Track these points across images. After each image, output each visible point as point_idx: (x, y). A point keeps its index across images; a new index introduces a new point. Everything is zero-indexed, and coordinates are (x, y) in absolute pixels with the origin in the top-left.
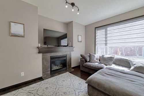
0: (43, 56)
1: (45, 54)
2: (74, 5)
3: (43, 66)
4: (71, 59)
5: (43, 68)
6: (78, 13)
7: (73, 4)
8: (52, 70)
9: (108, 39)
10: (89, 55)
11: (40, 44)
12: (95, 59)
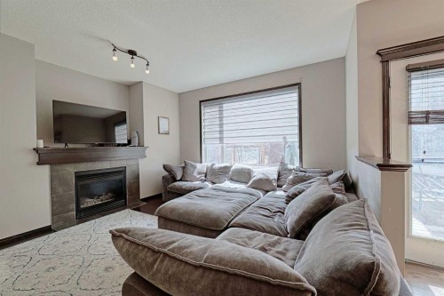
0: (51, 171)
1: (59, 167)
2: (136, 55)
3: (52, 198)
4: (137, 177)
5: (53, 203)
6: (147, 72)
7: (132, 53)
8: (82, 206)
9: (225, 128)
10: (183, 165)
11: (42, 141)
12: (195, 174)
